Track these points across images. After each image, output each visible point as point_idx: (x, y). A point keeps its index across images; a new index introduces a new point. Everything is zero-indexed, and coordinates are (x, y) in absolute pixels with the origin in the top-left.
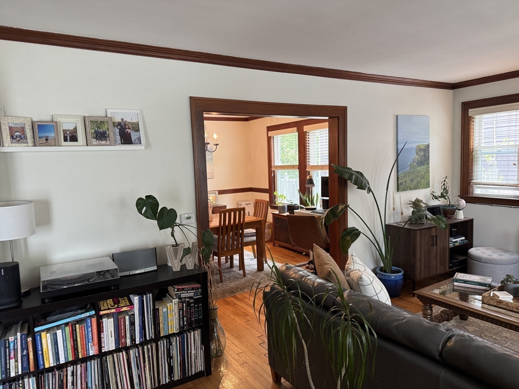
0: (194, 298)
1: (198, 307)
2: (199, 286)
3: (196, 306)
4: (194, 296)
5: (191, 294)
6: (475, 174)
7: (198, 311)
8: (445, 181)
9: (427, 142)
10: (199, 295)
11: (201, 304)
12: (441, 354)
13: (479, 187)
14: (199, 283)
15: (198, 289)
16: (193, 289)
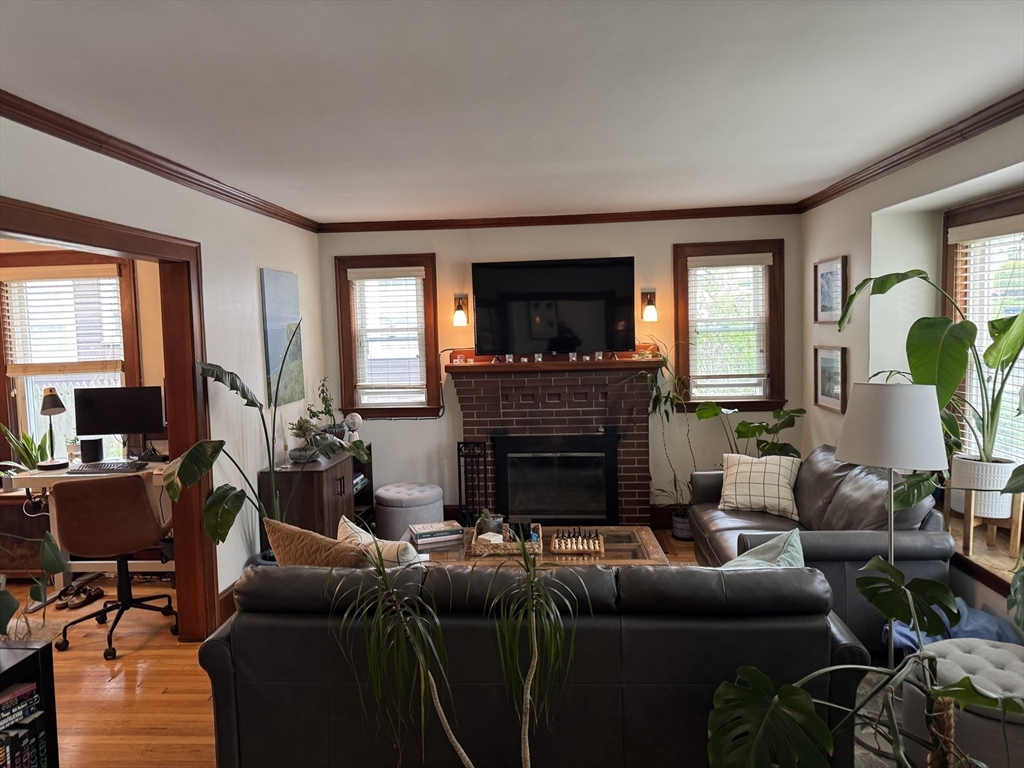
0: (28, 721)
1: (36, 744)
2: (33, 686)
3: (33, 740)
4: (25, 716)
5: (17, 715)
6: (360, 373)
7: (38, 754)
8: (323, 385)
9: (296, 319)
10: (34, 712)
11: (43, 733)
12: (618, 598)
13: (368, 393)
14: (31, 681)
15: (31, 695)
16: (21, 700)
